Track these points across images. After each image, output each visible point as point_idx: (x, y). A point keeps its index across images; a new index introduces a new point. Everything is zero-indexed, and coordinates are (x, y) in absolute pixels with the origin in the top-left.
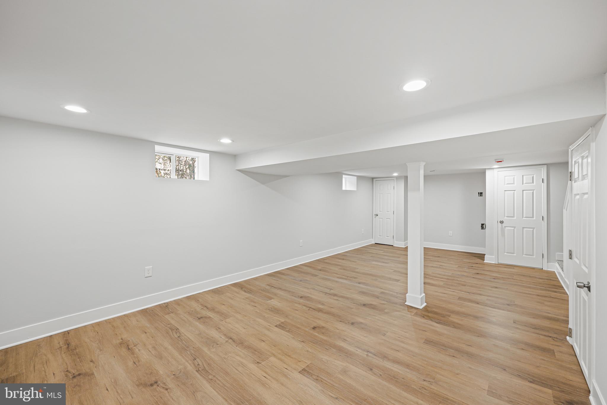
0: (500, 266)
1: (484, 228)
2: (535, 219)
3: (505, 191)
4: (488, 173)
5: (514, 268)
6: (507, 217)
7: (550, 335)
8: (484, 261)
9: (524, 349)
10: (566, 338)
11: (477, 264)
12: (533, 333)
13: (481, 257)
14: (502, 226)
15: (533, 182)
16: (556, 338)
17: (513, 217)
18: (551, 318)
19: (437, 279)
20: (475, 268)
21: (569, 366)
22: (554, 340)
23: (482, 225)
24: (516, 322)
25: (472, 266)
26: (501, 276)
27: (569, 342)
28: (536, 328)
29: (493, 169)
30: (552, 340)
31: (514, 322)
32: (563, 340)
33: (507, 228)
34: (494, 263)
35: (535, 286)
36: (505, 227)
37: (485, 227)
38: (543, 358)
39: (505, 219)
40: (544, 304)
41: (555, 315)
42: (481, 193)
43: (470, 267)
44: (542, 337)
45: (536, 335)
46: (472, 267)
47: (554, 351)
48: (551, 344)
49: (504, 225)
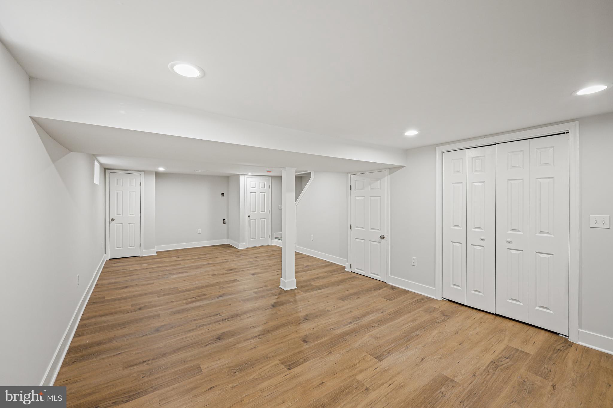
2: (265, 212)
3: (251, 193)
6: (252, 212)
14: (249, 219)
15: (265, 188)
17: (255, 212)
19: (251, 269)
20: (245, 254)
29: (246, 175)
33: (252, 220)
34: (245, 248)
36: (251, 219)
39: (251, 214)
42: (223, 194)
49: (250, 218)
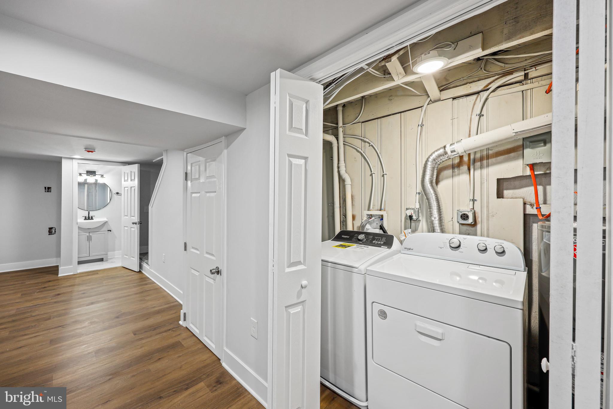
0: (82, 275)
1: (53, 233)
4: (65, 164)
5: (98, 273)
7: (169, 328)
8: (58, 275)
9: (160, 357)
10: (179, 324)
11: (50, 282)
12: (156, 335)
13: (55, 270)
16: (174, 328)
18: (159, 311)
21: (196, 348)
22: (173, 331)
23: (51, 229)
24: (136, 333)
25: (45, 287)
26: (90, 287)
27: (183, 326)
28: (155, 328)
29: (73, 159)
30: (173, 332)
31: (135, 334)
32: (178, 327)
34: (71, 274)
35: (128, 286)
37: (54, 231)
38: (177, 355)
40: (145, 300)
41: (159, 306)
42: (49, 188)
43: (42, 290)
44: (164, 334)
45: (159, 335)
46: (45, 289)
47: (180, 342)
48: (175, 336)
